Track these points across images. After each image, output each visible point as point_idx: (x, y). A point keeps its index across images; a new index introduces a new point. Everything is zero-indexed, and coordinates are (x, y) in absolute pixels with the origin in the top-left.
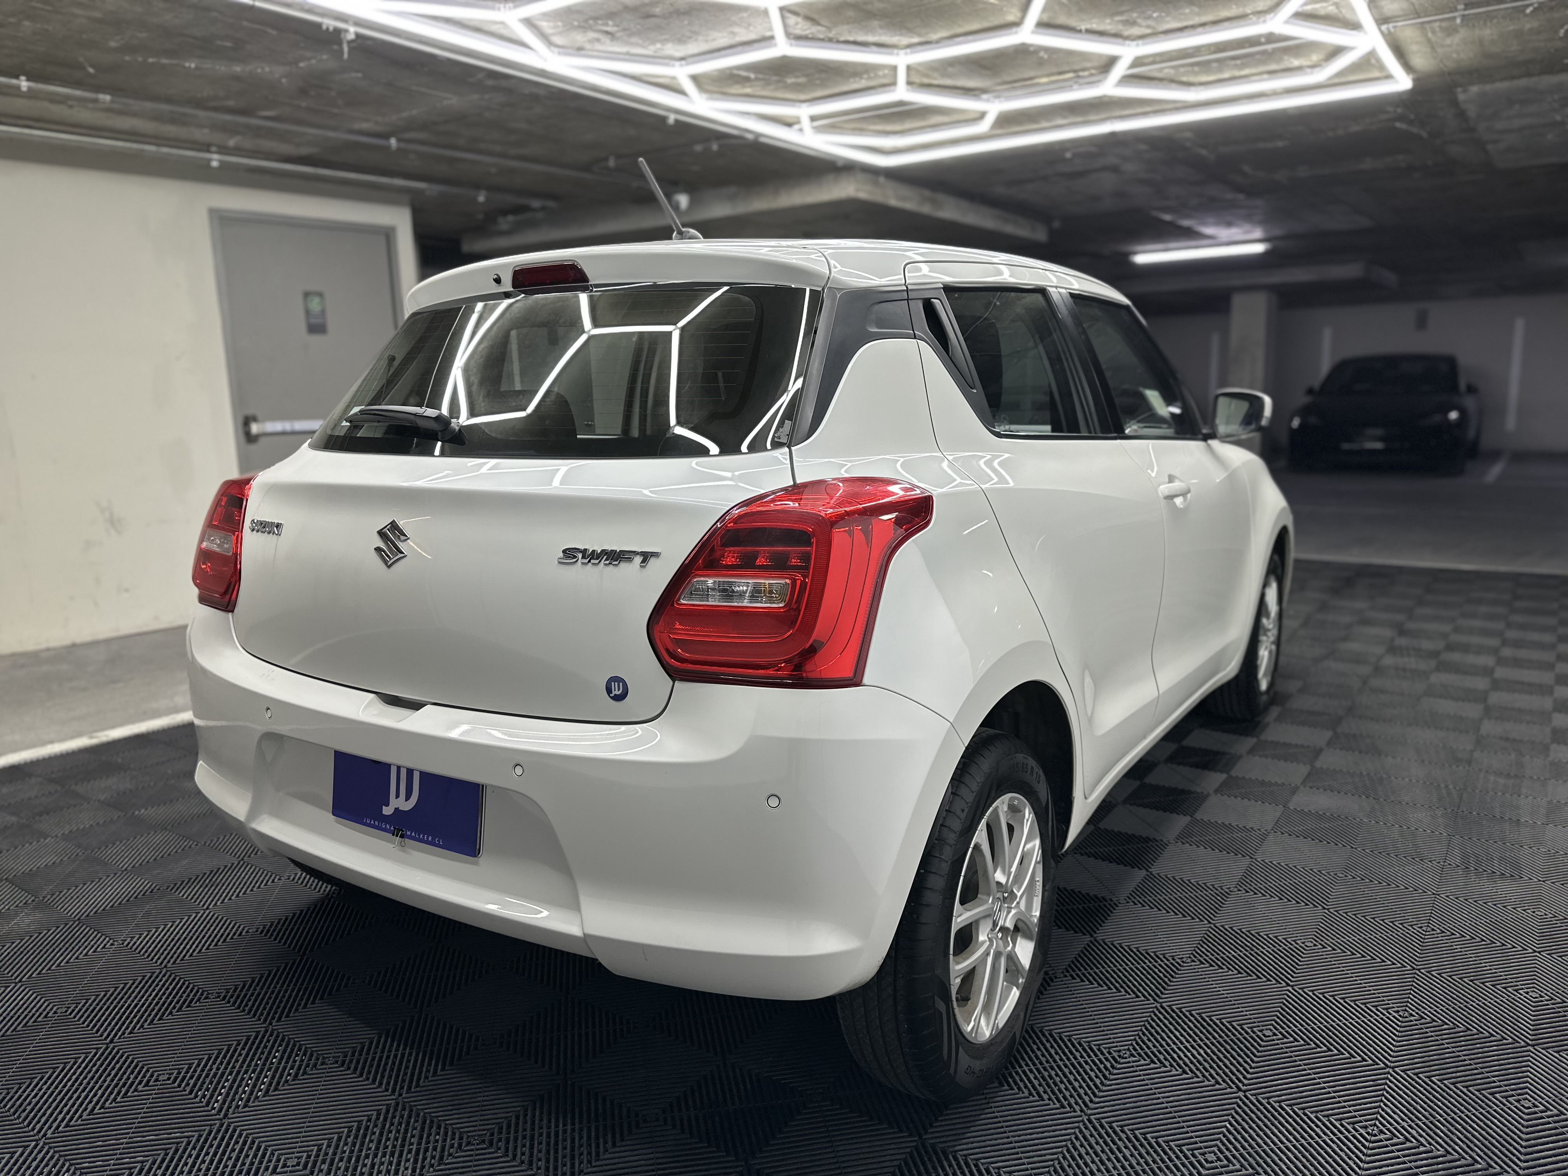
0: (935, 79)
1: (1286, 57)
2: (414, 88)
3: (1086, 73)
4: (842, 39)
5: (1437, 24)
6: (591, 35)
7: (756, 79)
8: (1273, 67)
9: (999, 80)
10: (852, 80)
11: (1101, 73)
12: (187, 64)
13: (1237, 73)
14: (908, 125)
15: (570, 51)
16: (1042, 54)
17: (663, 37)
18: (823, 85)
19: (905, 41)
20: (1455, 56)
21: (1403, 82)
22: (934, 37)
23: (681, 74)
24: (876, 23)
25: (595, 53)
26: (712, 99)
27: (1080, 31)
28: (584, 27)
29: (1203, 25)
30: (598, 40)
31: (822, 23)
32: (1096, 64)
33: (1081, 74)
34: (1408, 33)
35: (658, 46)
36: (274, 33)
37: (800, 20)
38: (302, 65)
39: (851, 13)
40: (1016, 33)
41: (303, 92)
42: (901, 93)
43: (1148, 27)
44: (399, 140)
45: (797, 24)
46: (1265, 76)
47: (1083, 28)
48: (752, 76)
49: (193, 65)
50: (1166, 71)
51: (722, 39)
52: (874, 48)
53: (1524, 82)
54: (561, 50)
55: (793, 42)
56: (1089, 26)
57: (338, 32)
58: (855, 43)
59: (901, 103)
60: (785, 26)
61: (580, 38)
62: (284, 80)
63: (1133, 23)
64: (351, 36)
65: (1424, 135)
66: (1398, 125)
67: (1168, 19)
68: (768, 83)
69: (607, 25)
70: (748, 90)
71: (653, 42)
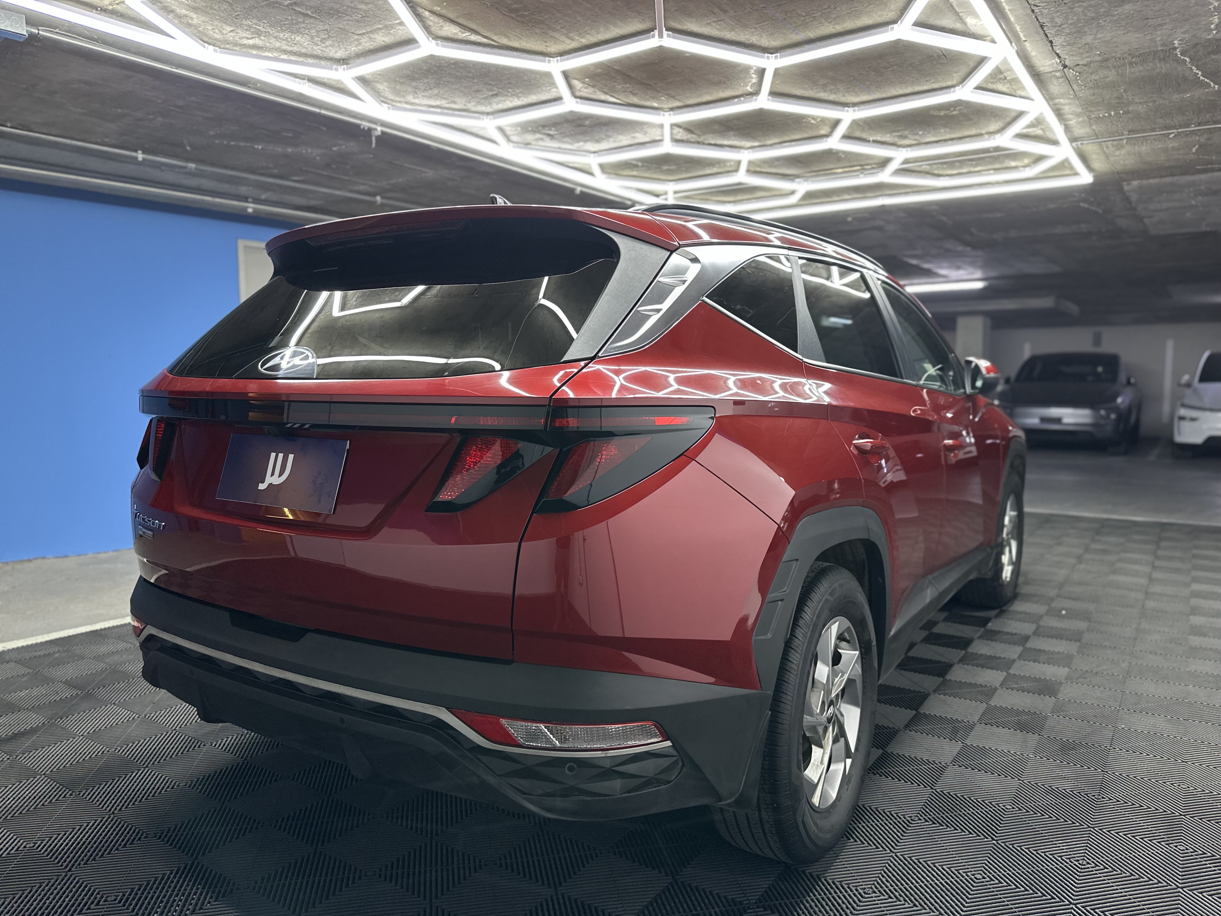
0: (765, 168)
1: (1007, 161)
2: (406, 165)
3: (869, 167)
4: (707, 142)
5: (1110, 142)
6: (538, 136)
7: (643, 166)
8: (997, 166)
9: (809, 170)
10: (707, 168)
11: (879, 167)
12: (256, 147)
13: (972, 169)
14: (739, 197)
15: (521, 145)
16: (840, 154)
17: (587, 138)
18: (687, 170)
19: (749, 144)
20: (1122, 162)
21: (1085, 178)
22: (769, 142)
23: (593, 162)
24: (732, 133)
25: (537, 147)
26: (609, 178)
27: (869, 141)
28: (534, 132)
29: (952, 139)
30: (542, 139)
31: (695, 132)
32: (877, 161)
33: (865, 167)
34: (1090, 148)
35: (582, 143)
36: (325, 129)
37: (681, 130)
38: (334, 149)
39: (716, 127)
40: (826, 141)
41: (328, 166)
42: (742, 177)
43: (915, 140)
44: (382, 198)
45: (679, 132)
46: (992, 172)
47: (871, 139)
48: (640, 164)
49: (260, 147)
50: (924, 167)
51: (624, 140)
52: (727, 148)
53: (1168, 180)
54: (515, 145)
55: (674, 144)
56: (875, 138)
57: (370, 130)
58: (715, 145)
59: (740, 184)
60: (672, 134)
61: (530, 137)
62: (318, 158)
63: (905, 137)
64: (378, 133)
65: (1100, 211)
66: (1082, 204)
67: (929, 135)
68: (649, 169)
69: (551, 130)
70: (635, 173)
71: (579, 141)
